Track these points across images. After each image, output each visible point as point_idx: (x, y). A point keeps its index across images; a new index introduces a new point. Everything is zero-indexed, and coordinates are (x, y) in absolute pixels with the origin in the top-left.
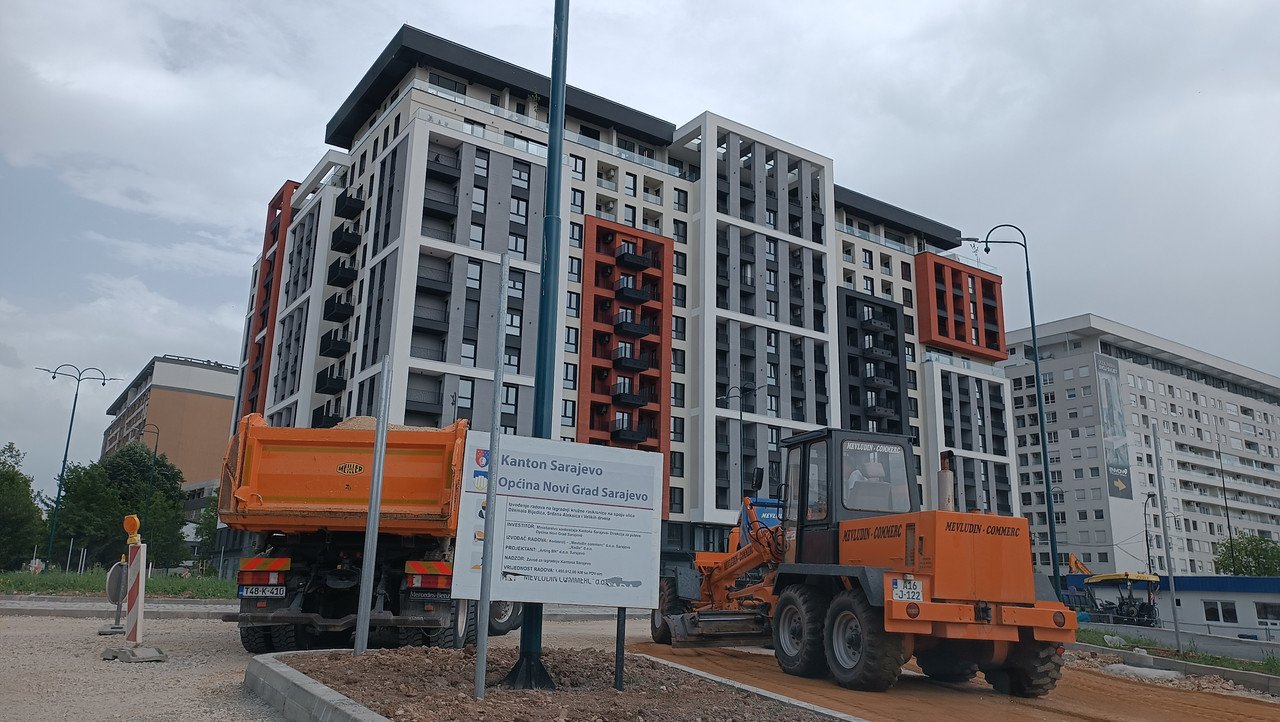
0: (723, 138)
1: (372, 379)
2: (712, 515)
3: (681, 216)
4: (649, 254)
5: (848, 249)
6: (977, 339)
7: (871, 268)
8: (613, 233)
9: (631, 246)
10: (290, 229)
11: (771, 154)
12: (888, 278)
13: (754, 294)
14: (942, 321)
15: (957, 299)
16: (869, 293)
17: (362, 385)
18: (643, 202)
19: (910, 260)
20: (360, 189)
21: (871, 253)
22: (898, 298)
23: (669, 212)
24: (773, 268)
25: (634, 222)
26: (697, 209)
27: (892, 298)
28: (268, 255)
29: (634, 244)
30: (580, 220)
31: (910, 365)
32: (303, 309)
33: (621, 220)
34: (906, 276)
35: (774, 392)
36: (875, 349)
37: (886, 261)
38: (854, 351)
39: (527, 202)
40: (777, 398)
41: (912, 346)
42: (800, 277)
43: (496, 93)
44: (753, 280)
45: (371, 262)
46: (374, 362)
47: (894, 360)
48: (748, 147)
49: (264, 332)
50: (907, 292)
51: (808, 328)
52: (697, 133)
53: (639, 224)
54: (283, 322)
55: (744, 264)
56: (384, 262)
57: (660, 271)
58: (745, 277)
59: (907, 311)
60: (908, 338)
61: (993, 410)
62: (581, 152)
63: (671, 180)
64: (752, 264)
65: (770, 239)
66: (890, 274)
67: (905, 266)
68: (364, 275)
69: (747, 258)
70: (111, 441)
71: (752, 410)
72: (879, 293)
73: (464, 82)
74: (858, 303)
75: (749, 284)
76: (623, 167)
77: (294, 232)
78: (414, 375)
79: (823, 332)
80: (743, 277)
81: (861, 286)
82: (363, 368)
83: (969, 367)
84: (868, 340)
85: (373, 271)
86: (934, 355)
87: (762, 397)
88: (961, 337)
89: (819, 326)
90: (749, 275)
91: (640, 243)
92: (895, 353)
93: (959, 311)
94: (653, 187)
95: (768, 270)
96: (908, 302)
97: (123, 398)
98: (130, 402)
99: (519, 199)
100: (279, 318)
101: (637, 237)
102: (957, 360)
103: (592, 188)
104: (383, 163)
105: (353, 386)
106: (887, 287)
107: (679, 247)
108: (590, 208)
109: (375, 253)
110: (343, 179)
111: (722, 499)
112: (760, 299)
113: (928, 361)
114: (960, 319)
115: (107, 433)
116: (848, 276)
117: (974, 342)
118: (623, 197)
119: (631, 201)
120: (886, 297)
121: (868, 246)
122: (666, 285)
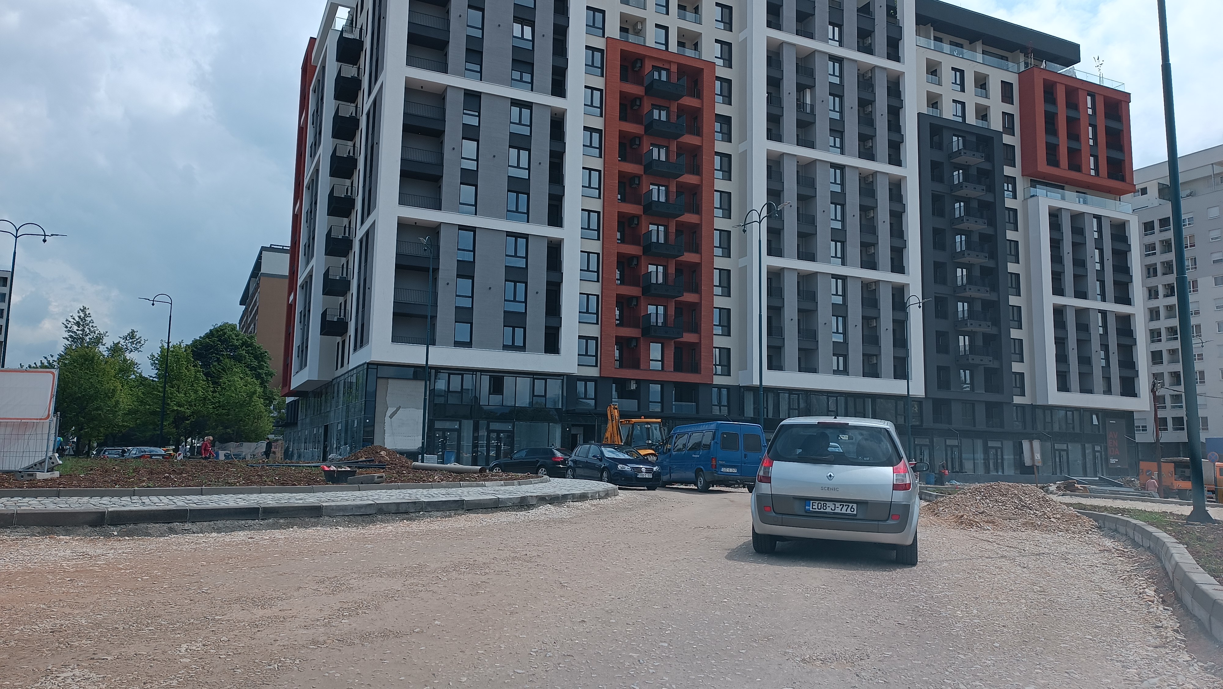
1: (368, 233)
3: (726, 36)
4: (684, 81)
5: (933, 70)
6: (1096, 169)
7: (963, 90)
8: (641, 58)
9: (663, 72)
12: (983, 101)
13: (815, 123)
14: (1052, 150)
15: (1073, 123)
16: (960, 120)
17: (360, 242)
18: (674, 22)
19: (1012, 78)
20: (361, 30)
21: (962, 72)
22: (996, 123)
23: (708, 31)
24: (837, 91)
25: (667, 44)
26: (744, 26)
27: (989, 124)
28: (302, 120)
29: (668, 71)
30: (599, 43)
31: (1009, 203)
33: (651, 43)
34: (1007, 97)
35: (839, 236)
36: (965, 184)
37: (982, 83)
38: (940, 188)
39: (533, 24)
40: (843, 243)
41: (1012, 180)
42: (872, 102)
44: (812, 106)
45: (367, 107)
46: (369, 216)
47: (989, 198)
49: (299, 202)
50: (1008, 117)
51: (881, 162)
53: (673, 47)
55: (801, 88)
56: (375, 101)
57: (699, 101)
58: (804, 104)
59: (1007, 139)
60: (1008, 171)
61: (1115, 252)
64: (812, 87)
65: (834, 58)
66: (987, 97)
67: (1006, 86)
68: (363, 122)
69: (805, 81)
71: (812, 258)
72: (971, 119)
74: (946, 134)
75: (808, 110)
77: (315, 87)
78: (403, 226)
79: (900, 165)
80: (800, 105)
81: (948, 112)
82: (362, 224)
83: (1085, 202)
84: (957, 176)
85: (368, 115)
86: (1040, 191)
87: (823, 240)
88: (1075, 165)
89: (895, 159)
90: (808, 101)
91: (674, 68)
92: (991, 189)
93: (1074, 135)
95: (830, 94)
96: (1009, 129)
98: (251, 291)
99: (523, 22)
101: (670, 62)
102: (1070, 194)
103: (615, 7)
105: (356, 244)
106: (983, 113)
107: (722, 72)
108: (613, 30)
109: (368, 95)
111: (775, 359)
112: (822, 128)
113: (1034, 196)
114: (1074, 145)
116: (934, 101)
117: (1093, 173)
118: (652, 15)
119: (663, 20)
120: (980, 123)
121: (960, 64)
122: (707, 117)
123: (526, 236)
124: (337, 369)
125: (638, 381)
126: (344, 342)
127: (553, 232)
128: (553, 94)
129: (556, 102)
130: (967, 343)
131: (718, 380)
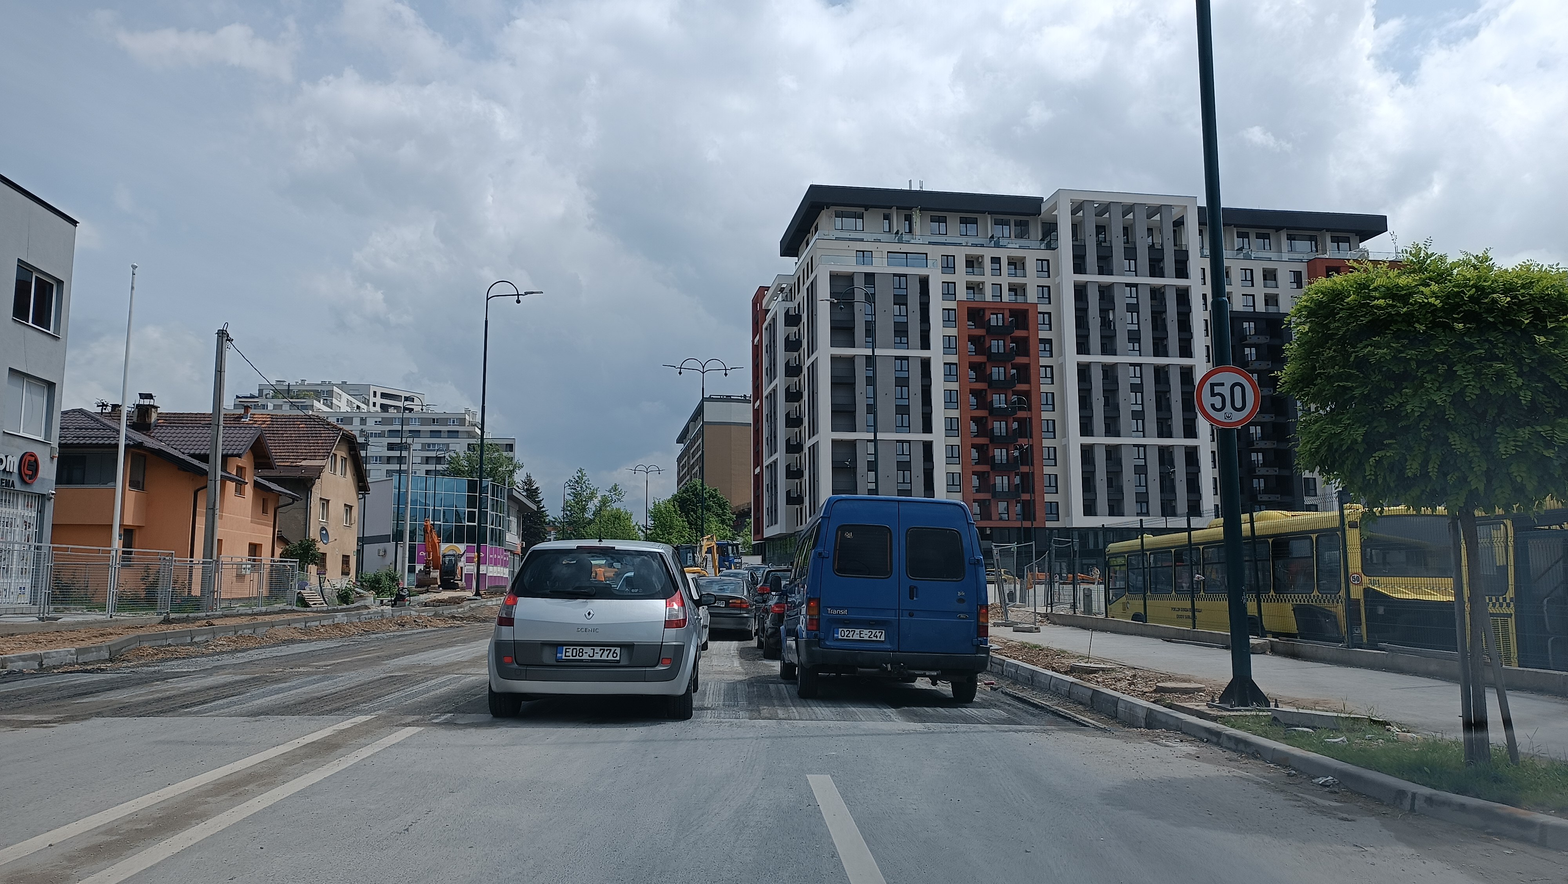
0: (1077, 207)
1: (813, 445)
2: (1079, 520)
3: (1045, 282)
4: (1015, 320)
7: (1253, 285)
8: (984, 310)
9: (1000, 316)
10: (764, 326)
11: (1129, 209)
12: (1272, 291)
13: (1116, 335)
16: (1250, 309)
17: (809, 448)
18: (1005, 280)
19: (1302, 267)
20: (799, 305)
21: (1252, 270)
23: (1032, 280)
24: (1134, 309)
25: (1000, 296)
26: (1058, 274)
27: (1279, 310)
28: (756, 340)
29: (1003, 315)
30: (952, 305)
32: (774, 390)
33: (989, 297)
34: (1297, 284)
35: (1138, 415)
36: (1257, 359)
37: (1270, 275)
39: (906, 305)
40: (1142, 421)
42: (1165, 312)
43: (887, 211)
44: (1114, 323)
45: (808, 363)
46: (813, 435)
48: (1105, 208)
49: (758, 403)
51: (1174, 357)
52: (1055, 207)
53: (1006, 297)
54: (767, 397)
55: (1104, 313)
56: (813, 363)
57: (1027, 332)
58: (1107, 322)
62: (950, 250)
63: (1032, 257)
64: (1113, 309)
65: (1129, 286)
66: (1277, 287)
67: (1296, 275)
68: (805, 371)
69: (1107, 305)
70: (684, 467)
71: (1117, 434)
72: (1261, 307)
73: (862, 210)
74: (1236, 322)
75: (1110, 326)
76: (988, 253)
77: (766, 329)
78: (834, 442)
79: (1189, 357)
80: (1104, 323)
81: (1239, 305)
82: (809, 438)
84: (1249, 353)
85: (808, 368)
87: (1125, 420)
89: (1185, 352)
90: (1110, 320)
91: (1007, 313)
94: (1016, 264)
95: (1129, 312)
97: (686, 431)
98: (691, 435)
99: (900, 304)
100: (765, 395)
101: (1003, 309)
103: (961, 277)
104: (808, 289)
105: (806, 450)
106: (1272, 300)
107: (1041, 308)
108: (962, 293)
109: (808, 357)
110: (790, 295)
111: (1089, 509)
112: (1121, 339)
115: (679, 460)
118: (988, 279)
119: (997, 279)
120: (1272, 309)
121: (1248, 264)
122: (1032, 342)
123: (909, 442)
124: (797, 525)
125: (991, 528)
126: (801, 509)
127: (926, 437)
128: (922, 348)
129: (925, 354)
130: (1262, 485)
131: (1049, 524)
